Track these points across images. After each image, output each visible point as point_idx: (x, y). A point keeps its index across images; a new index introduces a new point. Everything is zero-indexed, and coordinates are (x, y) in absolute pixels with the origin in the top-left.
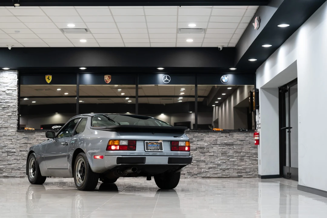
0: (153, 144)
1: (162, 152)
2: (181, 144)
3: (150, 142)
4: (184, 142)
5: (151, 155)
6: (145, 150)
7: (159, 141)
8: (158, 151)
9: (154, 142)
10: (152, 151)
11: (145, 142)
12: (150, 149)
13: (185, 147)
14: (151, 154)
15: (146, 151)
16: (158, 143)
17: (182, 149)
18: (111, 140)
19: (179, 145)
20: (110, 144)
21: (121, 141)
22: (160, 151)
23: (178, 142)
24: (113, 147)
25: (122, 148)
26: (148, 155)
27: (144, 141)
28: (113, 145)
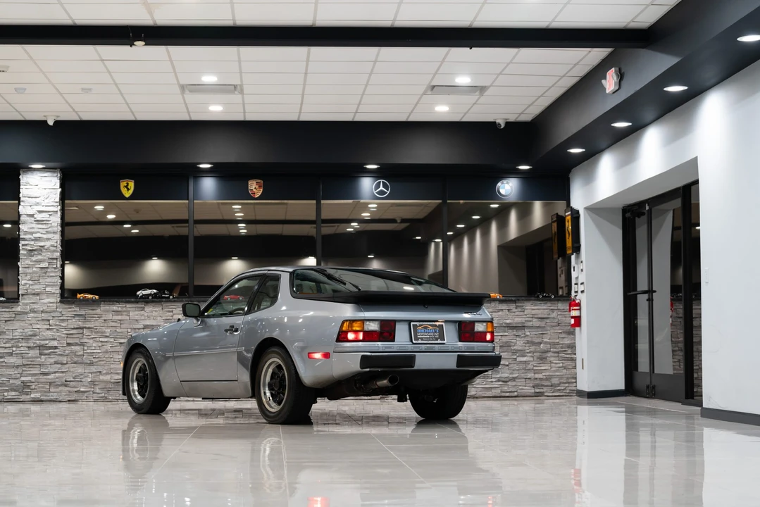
0: (426, 328)
1: (444, 344)
2: (479, 328)
3: (421, 323)
4: (485, 324)
5: (423, 350)
6: (411, 341)
7: (437, 321)
8: (436, 342)
9: (428, 323)
10: (426, 342)
11: (412, 323)
12: (422, 339)
13: (484, 333)
14: (423, 347)
15: (414, 342)
16: (436, 326)
17: (480, 337)
18: (347, 320)
19: (476, 330)
20: (344, 329)
21: (368, 323)
22: (441, 342)
23: (472, 323)
24: (351, 336)
25: (369, 336)
26: (418, 350)
27: (409, 322)
28: (350, 331)
